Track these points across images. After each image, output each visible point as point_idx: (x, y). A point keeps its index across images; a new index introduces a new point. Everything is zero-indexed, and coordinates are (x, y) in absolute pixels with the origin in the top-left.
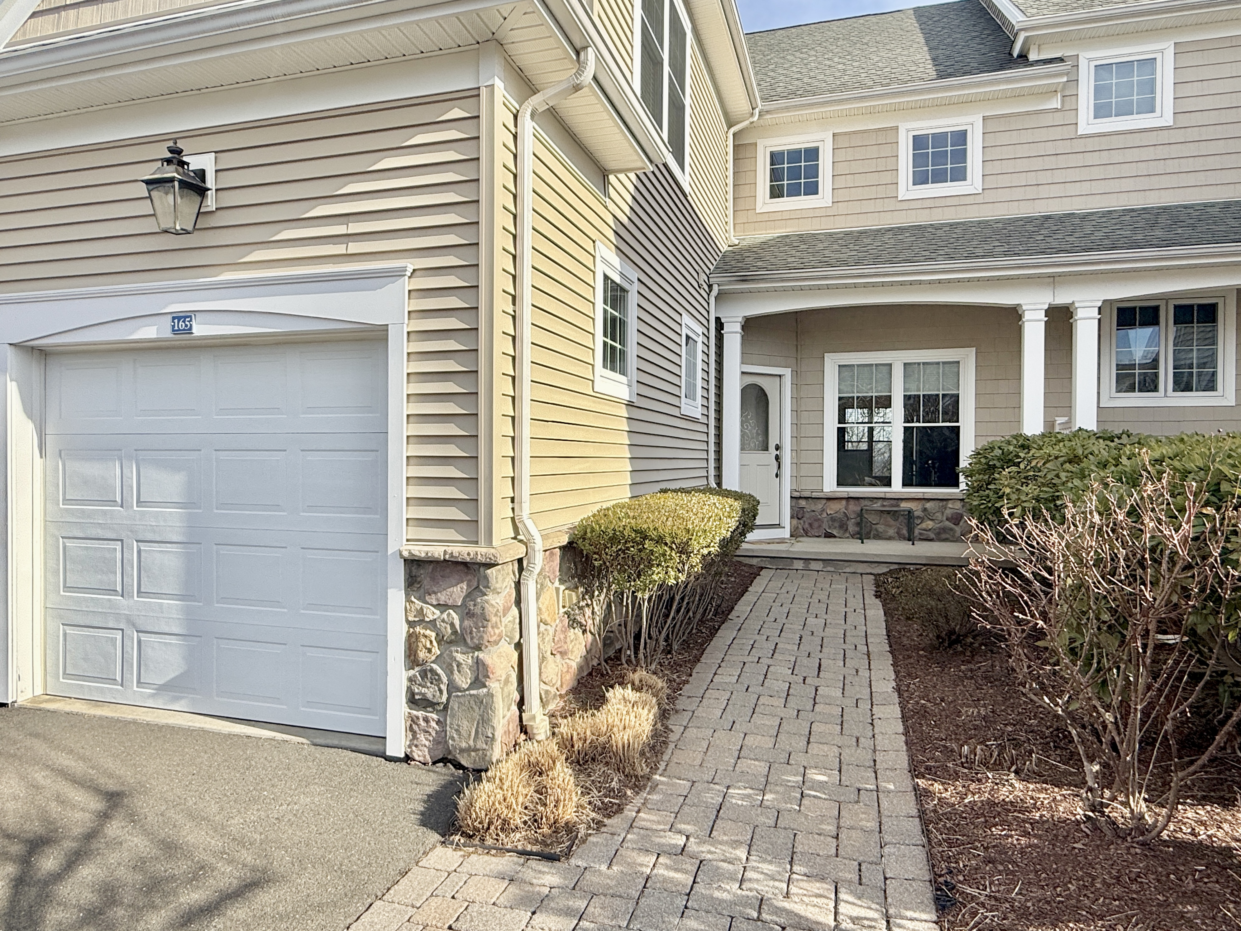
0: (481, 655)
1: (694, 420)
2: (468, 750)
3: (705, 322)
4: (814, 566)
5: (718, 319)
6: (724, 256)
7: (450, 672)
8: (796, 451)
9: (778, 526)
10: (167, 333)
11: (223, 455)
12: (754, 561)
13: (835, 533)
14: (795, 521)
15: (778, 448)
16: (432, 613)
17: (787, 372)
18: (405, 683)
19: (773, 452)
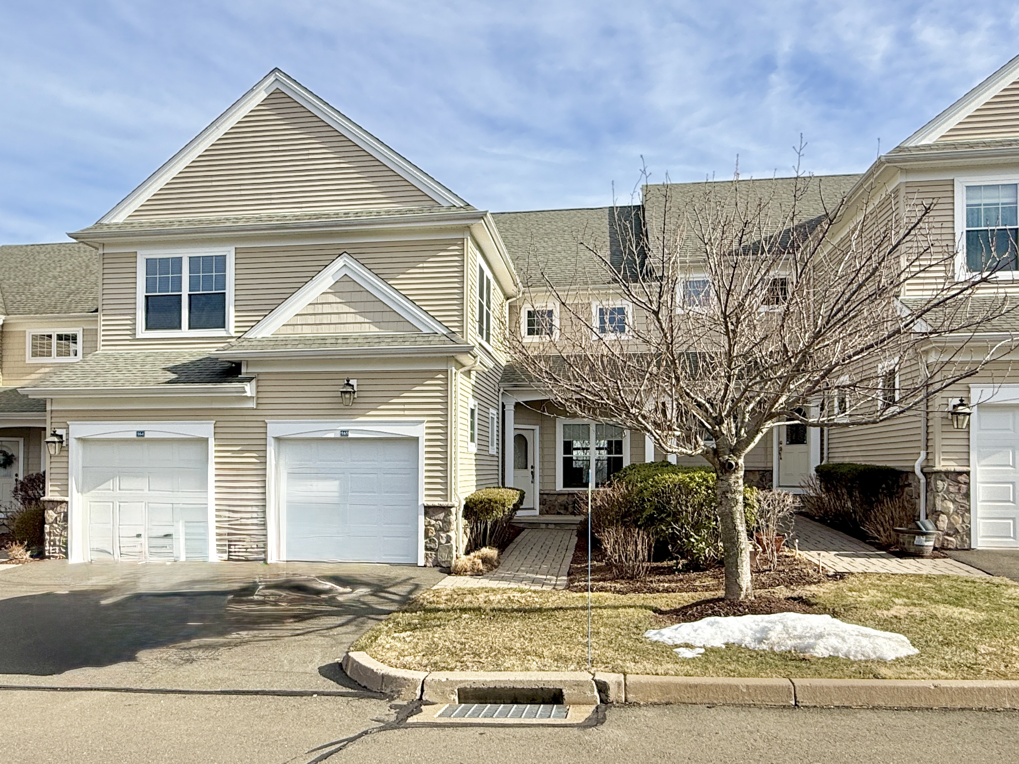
0: (449, 534)
1: (493, 456)
2: (445, 562)
3: (496, 407)
4: (550, 526)
5: (503, 403)
6: (505, 370)
7: (439, 539)
8: (542, 469)
9: (533, 509)
10: (339, 436)
11: (353, 475)
12: (521, 525)
13: (562, 512)
14: (542, 506)
15: (532, 467)
16: (433, 522)
17: (537, 428)
18: (424, 544)
19: (530, 469)
